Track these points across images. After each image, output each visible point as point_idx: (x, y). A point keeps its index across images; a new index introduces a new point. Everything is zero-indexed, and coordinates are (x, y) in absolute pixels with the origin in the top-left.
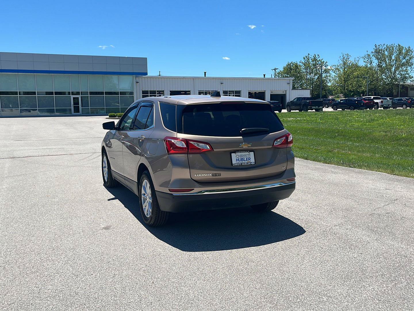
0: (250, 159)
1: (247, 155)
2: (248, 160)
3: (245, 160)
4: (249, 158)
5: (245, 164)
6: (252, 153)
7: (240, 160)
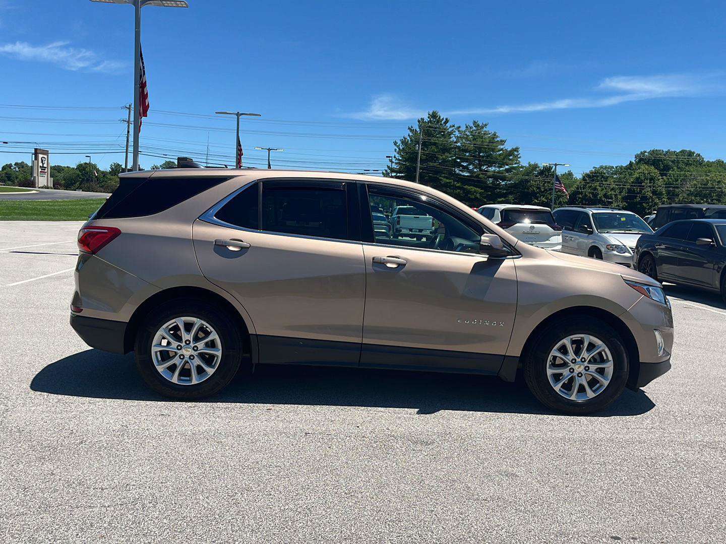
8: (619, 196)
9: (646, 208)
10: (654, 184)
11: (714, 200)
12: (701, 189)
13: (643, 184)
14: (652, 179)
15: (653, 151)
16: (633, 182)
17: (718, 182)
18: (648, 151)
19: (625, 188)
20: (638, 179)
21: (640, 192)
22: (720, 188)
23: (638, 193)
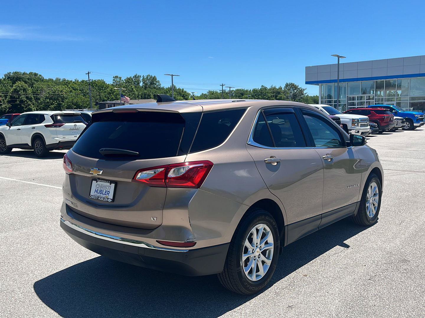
0: (108, 194)
1: (107, 187)
2: (106, 194)
3: (104, 193)
4: (108, 191)
5: (102, 199)
6: (113, 185)
7: (98, 192)
8: (5, 101)
9: (24, 107)
10: (26, 93)
11: (60, 101)
12: (52, 95)
13: (19, 93)
14: (24, 90)
15: (15, 72)
16: (12, 92)
17: (61, 91)
18: (12, 72)
19: (8, 95)
20: (15, 90)
21: (19, 98)
22: (62, 95)
23: (17, 98)
